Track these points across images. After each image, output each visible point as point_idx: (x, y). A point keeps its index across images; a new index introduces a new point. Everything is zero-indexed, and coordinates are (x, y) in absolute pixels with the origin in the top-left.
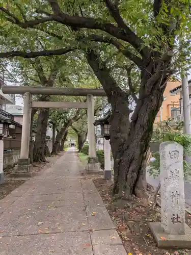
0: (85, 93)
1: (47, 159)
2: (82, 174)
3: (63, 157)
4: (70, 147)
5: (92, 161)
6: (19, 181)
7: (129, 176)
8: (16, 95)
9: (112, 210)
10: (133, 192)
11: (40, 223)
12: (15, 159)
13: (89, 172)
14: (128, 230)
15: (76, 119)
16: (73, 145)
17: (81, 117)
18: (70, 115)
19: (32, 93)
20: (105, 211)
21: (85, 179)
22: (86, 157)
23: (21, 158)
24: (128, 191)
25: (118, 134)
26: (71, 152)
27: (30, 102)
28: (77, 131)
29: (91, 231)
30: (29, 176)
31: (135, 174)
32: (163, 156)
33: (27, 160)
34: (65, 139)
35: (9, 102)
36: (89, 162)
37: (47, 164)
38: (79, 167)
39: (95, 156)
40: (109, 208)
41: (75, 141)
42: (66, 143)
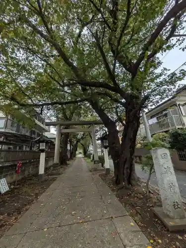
0: (90, 124)
1: (68, 162)
2: (91, 171)
3: (76, 161)
4: (79, 155)
5: (96, 162)
6: (54, 178)
7: (125, 172)
8: (51, 127)
9: (120, 198)
10: (129, 183)
11: (73, 212)
12: (50, 163)
13: (95, 170)
14: (139, 216)
15: (82, 138)
16: (80, 153)
17: (85, 137)
18: (79, 137)
19: (61, 125)
20: (116, 199)
21: (93, 174)
22: (90, 160)
23: (55, 162)
24: (126, 182)
25: (114, 145)
26: (80, 158)
27: (60, 130)
28: (83, 145)
29: (112, 217)
30: (60, 174)
31: (128, 170)
32: (156, 158)
33: (58, 164)
34: (76, 150)
35: (47, 131)
36: (95, 163)
37: (68, 166)
38: (88, 167)
39: (98, 159)
40: (118, 196)
41: (81, 151)
42: (77, 152)
